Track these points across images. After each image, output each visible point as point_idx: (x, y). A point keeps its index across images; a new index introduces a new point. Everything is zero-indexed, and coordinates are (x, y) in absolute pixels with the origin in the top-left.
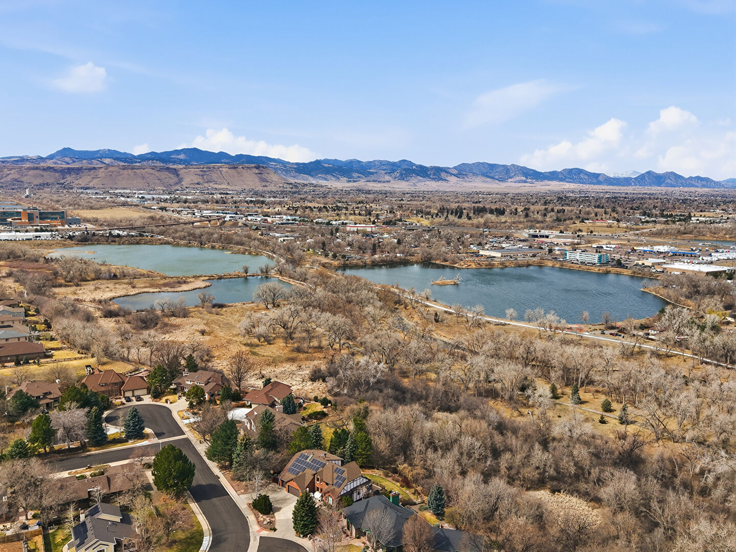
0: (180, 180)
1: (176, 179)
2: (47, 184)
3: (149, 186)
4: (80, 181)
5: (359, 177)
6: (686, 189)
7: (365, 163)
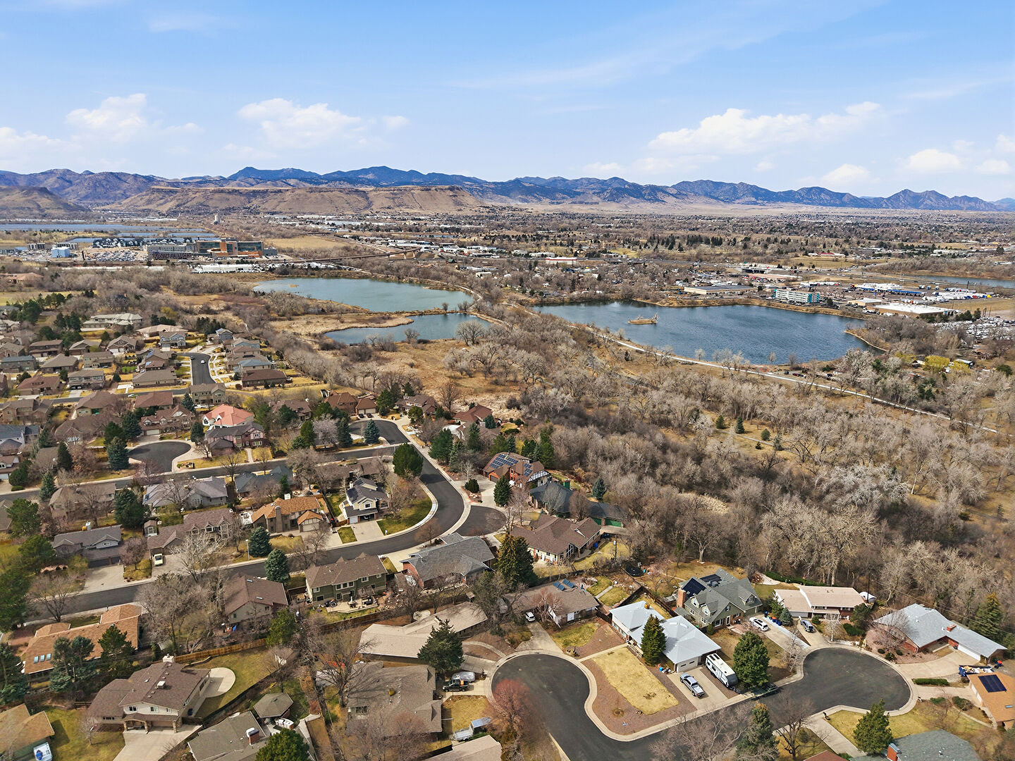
0: (370, 205)
1: (365, 203)
2: (234, 209)
3: (337, 210)
4: (266, 205)
5: (563, 198)
6: (947, 212)
7: (571, 181)
